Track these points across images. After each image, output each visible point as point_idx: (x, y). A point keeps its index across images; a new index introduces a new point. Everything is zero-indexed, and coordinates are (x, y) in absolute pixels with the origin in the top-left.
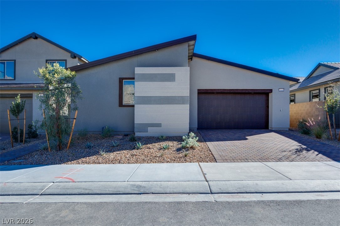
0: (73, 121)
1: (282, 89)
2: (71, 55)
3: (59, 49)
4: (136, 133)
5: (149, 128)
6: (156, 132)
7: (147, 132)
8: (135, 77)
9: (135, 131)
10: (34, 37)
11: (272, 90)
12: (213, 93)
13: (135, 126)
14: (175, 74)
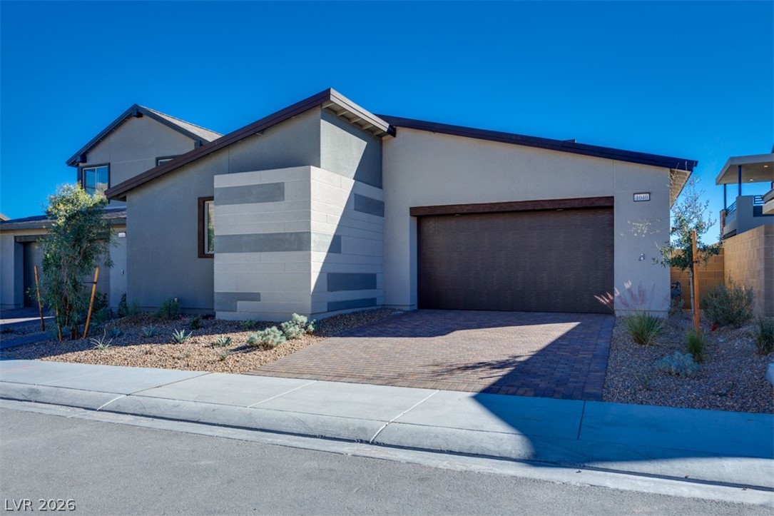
0: (92, 287)
1: (642, 195)
2: (195, 143)
3: (177, 132)
4: (217, 313)
5: (239, 302)
6: (251, 312)
7: (235, 311)
8: (216, 196)
9: (215, 308)
10: (136, 114)
11: (613, 197)
12: (453, 215)
13: (215, 297)
14: (283, 183)
